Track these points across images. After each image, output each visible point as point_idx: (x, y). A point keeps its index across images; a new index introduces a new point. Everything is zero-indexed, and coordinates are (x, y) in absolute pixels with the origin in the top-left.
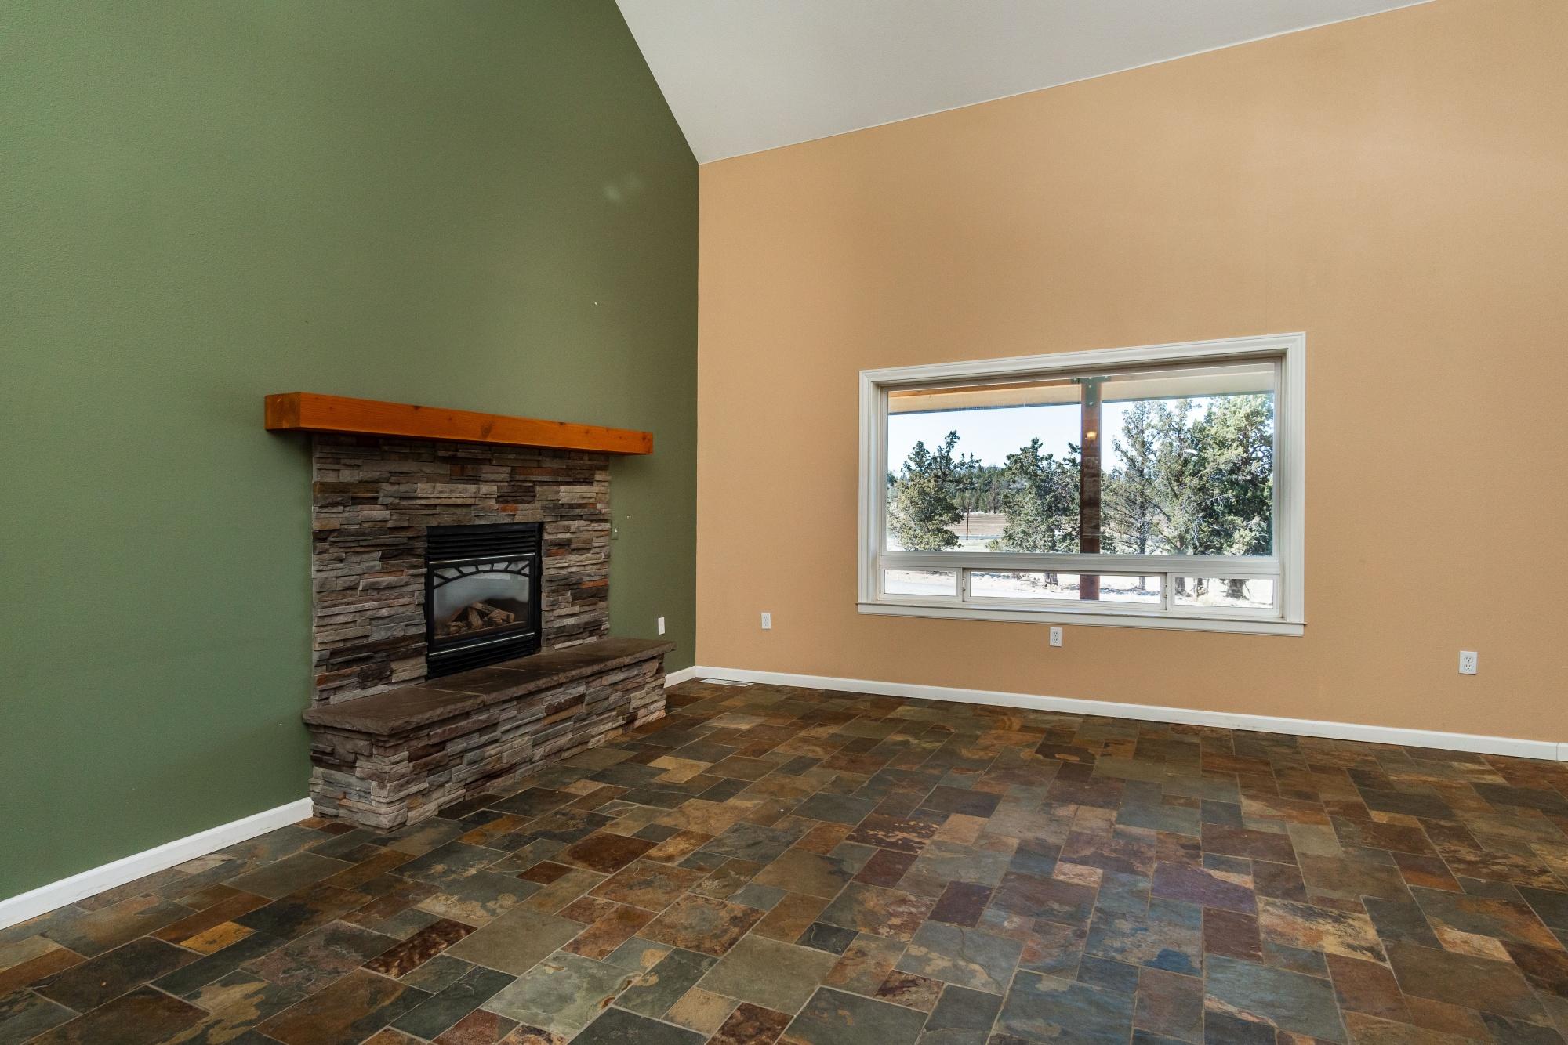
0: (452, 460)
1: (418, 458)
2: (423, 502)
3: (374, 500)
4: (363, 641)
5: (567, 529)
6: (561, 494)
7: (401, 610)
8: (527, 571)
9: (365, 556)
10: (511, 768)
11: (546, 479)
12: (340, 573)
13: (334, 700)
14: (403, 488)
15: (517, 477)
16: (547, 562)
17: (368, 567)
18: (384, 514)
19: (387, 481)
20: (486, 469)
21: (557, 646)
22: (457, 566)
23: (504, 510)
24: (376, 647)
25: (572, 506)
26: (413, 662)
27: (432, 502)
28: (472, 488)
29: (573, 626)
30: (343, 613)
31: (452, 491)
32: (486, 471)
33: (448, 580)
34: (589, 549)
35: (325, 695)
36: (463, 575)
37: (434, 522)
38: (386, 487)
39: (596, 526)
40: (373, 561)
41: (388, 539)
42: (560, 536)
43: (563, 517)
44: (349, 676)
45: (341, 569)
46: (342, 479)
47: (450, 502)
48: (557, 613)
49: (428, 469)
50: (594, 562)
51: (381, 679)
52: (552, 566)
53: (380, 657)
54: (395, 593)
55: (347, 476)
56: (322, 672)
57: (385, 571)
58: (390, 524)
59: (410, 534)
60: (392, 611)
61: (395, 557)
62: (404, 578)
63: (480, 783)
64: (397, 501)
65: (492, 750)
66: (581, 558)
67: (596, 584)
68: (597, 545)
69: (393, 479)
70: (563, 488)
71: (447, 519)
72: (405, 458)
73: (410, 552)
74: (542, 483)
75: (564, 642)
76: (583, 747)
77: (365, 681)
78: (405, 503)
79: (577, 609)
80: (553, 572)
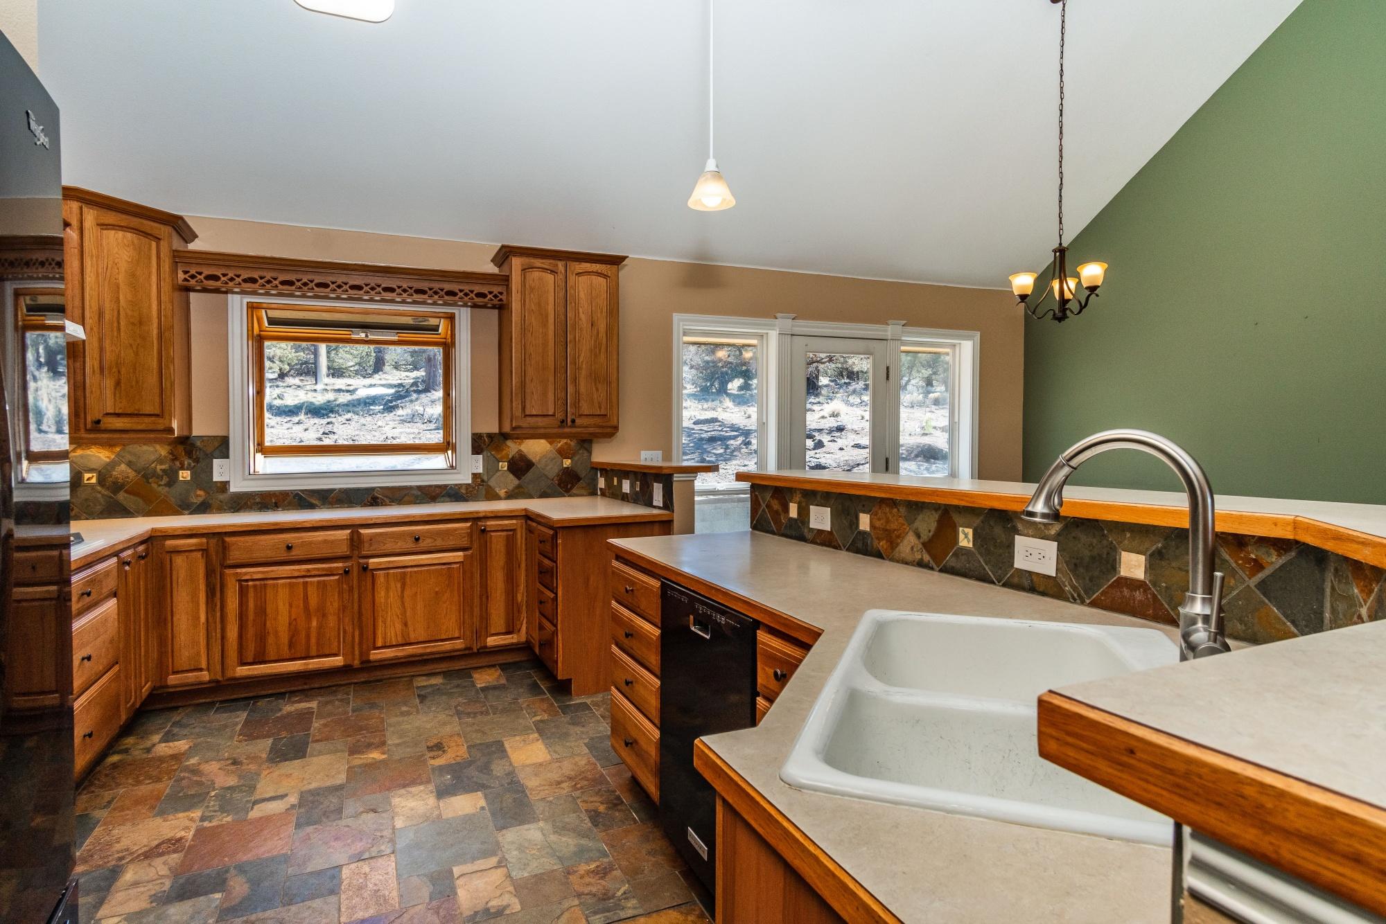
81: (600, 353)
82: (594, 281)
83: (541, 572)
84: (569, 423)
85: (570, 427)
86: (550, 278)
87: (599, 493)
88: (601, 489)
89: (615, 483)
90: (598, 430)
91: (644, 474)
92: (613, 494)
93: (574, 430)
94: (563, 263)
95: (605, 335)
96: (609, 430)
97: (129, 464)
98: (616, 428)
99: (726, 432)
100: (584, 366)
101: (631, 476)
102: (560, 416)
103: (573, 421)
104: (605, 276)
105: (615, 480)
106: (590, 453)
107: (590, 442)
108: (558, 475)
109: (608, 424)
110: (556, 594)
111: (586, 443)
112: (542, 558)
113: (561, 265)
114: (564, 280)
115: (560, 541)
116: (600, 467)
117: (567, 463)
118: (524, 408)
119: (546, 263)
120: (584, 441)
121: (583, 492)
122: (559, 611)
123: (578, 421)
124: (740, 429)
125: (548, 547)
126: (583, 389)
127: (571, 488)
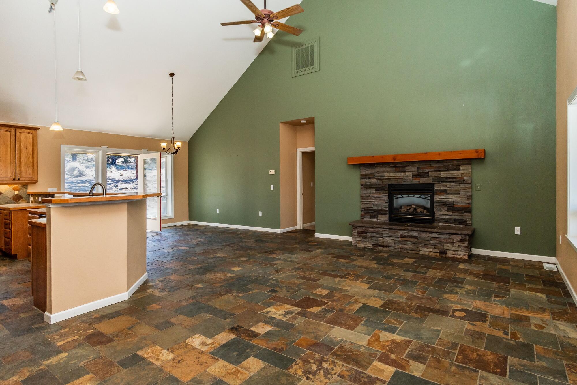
0: (395, 167)
1: (386, 167)
2: (387, 178)
3: (374, 178)
4: (372, 208)
5: (446, 186)
6: (442, 175)
7: (381, 203)
8: (429, 198)
9: (372, 190)
10: (386, 246)
11: (433, 170)
12: (366, 193)
13: (364, 219)
14: (381, 174)
15: (419, 170)
16: (436, 196)
17: (372, 192)
18: (376, 181)
19: (377, 173)
20: (407, 168)
21: (440, 224)
22: (401, 194)
23: (415, 180)
24: (374, 210)
25: (447, 178)
26: (384, 216)
27: (389, 178)
28: (402, 174)
29: (448, 219)
30: (366, 202)
31: (395, 175)
32: (407, 169)
33: (398, 198)
34: (459, 194)
35: (362, 218)
36: (403, 197)
37: (390, 183)
38: (377, 174)
39: (462, 185)
40: (374, 191)
41: (376, 186)
42: (442, 188)
43: (442, 182)
44: (368, 215)
45: (366, 192)
46: (366, 173)
47: (395, 177)
48: (440, 213)
49: (388, 169)
50: (460, 198)
51: (375, 218)
52: (438, 198)
53: (375, 213)
54: (379, 199)
55: (368, 172)
56: (363, 213)
57: (376, 193)
58: (377, 183)
59: (383, 185)
60: (378, 203)
61: (379, 190)
62: (381, 196)
63: (377, 246)
64: (379, 178)
65: (380, 239)
66: (454, 196)
67: (463, 206)
68: (462, 192)
69: (378, 172)
70: (442, 172)
71: (394, 182)
72: (382, 167)
73: (384, 190)
74: (432, 171)
75: (444, 223)
76: (417, 252)
77: (371, 217)
78: (382, 178)
79: (451, 213)
80: (438, 200)
81: (30, 157)
82: (27, 135)
83: (5, 224)
84: (17, 179)
85: (18, 181)
86: (9, 134)
87: (31, 202)
88: (31, 201)
89: (37, 198)
90: (29, 182)
91: (46, 195)
92: (36, 202)
93: (19, 182)
94: (14, 129)
95: (31, 152)
96: (34, 182)
98: (37, 181)
99: (109, 181)
100: (23, 162)
101: (42, 196)
102: (14, 177)
103: (19, 179)
104: (32, 134)
105: (37, 197)
106: (27, 189)
107: (27, 185)
108: (13, 197)
109: (33, 180)
110: (11, 230)
111: (25, 185)
112: (5, 220)
113: (13, 130)
114: (14, 134)
115: (12, 214)
116: (31, 193)
117: (17, 193)
119: (7, 129)
120: (24, 185)
121: (24, 202)
122: (12, 235)
123: (21, 179)
124: (115, 180)
125: (8, 217)
126: (22, 169)
127: (19, 201)
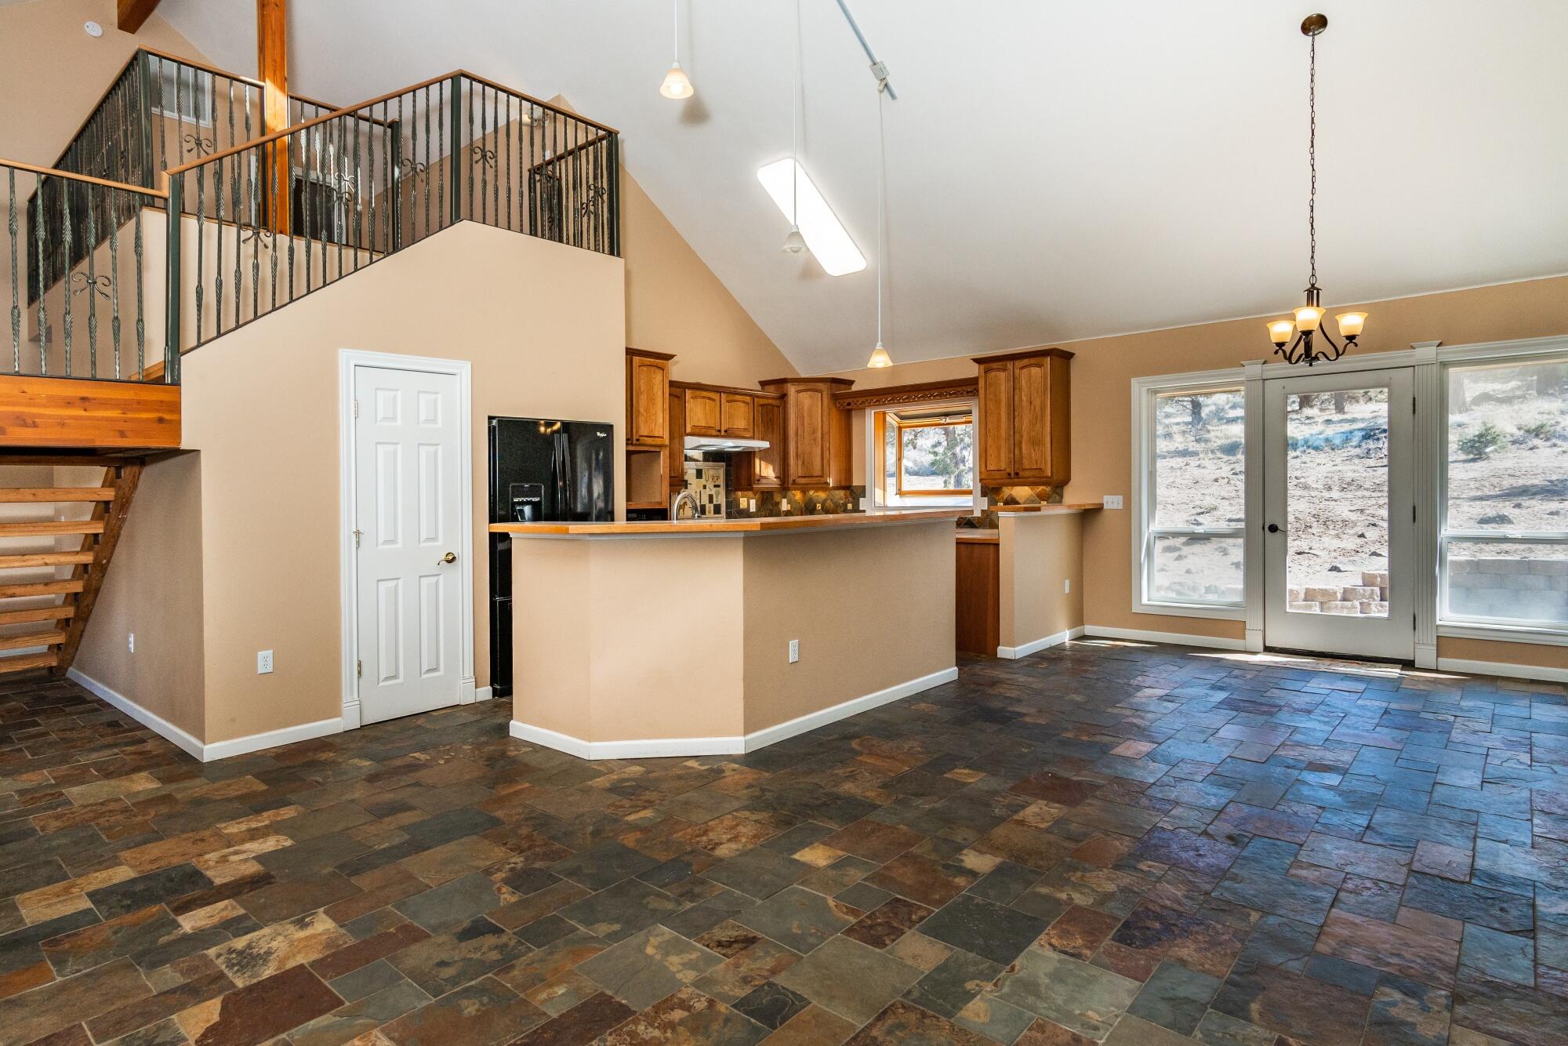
82: (1032, 371)
84: (1014, 475)
85: (1016, 478)
86: (1003, 374)
90: (1036, 480)
93: (1019, 480)
94: (1012, 362)
96: (1044, 480)
97: (831, 500)
100: (1025, 433)
102: (1008, 470)
103: (1017, 474)
104: (1040, 366)
113: (1010, 364)
114: (1012, 374)
118: (986, 466)
119: (1000, 364)
123: (1021, 474)
126: (1024, 451)
